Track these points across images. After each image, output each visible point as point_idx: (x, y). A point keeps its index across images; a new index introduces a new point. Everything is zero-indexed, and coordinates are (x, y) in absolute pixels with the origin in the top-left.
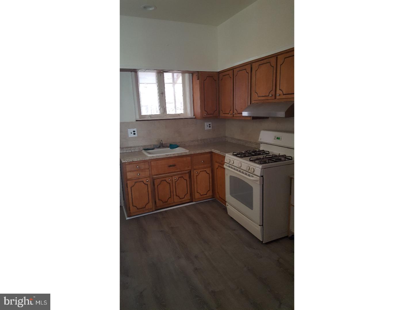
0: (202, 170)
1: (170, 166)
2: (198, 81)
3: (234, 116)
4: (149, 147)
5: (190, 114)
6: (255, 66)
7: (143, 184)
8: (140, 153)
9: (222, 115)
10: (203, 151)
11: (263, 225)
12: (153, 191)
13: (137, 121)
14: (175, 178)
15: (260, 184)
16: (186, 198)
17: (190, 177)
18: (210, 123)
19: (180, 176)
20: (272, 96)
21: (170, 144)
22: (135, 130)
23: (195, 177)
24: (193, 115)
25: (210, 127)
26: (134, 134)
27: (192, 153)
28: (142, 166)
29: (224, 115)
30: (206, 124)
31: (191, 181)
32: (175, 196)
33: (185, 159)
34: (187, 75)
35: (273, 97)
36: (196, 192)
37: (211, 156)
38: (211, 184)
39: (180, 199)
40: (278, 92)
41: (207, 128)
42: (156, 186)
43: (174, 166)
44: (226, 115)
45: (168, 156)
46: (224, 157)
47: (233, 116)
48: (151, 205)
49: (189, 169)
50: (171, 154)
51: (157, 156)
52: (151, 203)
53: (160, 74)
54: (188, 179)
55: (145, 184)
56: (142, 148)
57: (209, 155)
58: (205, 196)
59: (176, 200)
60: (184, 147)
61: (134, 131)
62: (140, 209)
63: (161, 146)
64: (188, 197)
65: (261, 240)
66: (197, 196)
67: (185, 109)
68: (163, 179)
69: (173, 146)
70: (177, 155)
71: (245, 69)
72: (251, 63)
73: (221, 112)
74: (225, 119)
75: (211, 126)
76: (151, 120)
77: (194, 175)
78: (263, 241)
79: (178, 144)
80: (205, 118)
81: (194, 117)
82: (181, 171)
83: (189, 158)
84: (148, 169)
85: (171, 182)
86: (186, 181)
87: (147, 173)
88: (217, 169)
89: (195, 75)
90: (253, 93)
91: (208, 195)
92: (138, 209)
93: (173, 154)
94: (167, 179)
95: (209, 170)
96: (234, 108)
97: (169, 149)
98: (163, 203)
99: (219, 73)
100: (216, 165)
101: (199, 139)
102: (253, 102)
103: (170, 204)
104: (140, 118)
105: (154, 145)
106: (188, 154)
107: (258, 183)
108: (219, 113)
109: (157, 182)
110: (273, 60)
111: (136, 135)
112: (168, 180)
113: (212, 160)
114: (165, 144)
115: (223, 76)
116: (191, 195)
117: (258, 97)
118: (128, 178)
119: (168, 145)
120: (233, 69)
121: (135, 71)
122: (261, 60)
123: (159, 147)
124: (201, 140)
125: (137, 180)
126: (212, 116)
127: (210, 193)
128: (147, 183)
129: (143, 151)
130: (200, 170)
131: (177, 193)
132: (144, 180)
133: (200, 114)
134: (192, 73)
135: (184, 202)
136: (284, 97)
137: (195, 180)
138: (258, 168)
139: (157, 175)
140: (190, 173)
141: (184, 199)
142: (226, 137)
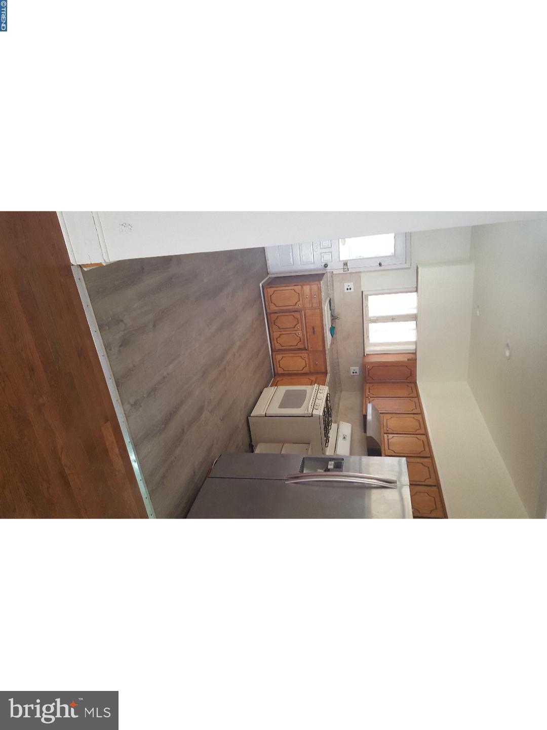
0: (307, 362)
1: (313, 328)
2: (407, 360)
3: (367, 399)
4: (332, 305)
5: (369, 349)
6: (419, 417)
7: (296, 301)
8: (328, 295)
9: (368, 386)
10: (328, 364)
11: (266, 416)
12: (288, 311)
13: (362, 292)
14: (300, 333)
15: (305, 414)
16: (277, 345)
17: (300, 349)
18: (358, 374)
19: (302, 338)
20: (387, 430)
21: (334, 328)
22: (352, 290)
23: (299, 355)
24: (368, 353)
25: (353, 373)
26: (348, 289)
27: (327, 352)
28: (315, 301)
29: (367, 387)
30: (357, 369)
31: (295, 350)
32: (279, 333)
33: (321, 343)
34: (413, 347)
35: (386, 432)
36: (284, 355)
37: (322, 373)
38: (290, 372)
39: (277, 339)
40: (391, 436)
41: (352, 369)
42: (293, 314)
43: (314, 332)
44: (367, 390)
45: (324, 327)
46: (324, 384)
47: (366, 397)
49: (310, 348)
50: (326, 329)
51: (325, 315)
52: (275, 308)
53: (414, 318)
54: (297, 347)
55: (297, 302)
56: (331, 297)
57: (323, 370)
58: (278, 366)
59: (276, 334)
60: (332, 343)
61: (350, 289)
62: (271, 299)
63: (334, 318)
64: (278, 347)
65: (252, 415)
66: (279, 357)
67: (375, 344)
68: (300, 322)
69: (332, 329)
70: (325, 335)
71: (416, 408)
72: (421, 413)
73: (371, 385)
74: (362, 391)
75: (355, 374)
76: (362, 308)
77: (302, 353)
78: (250, 416)
79: (334, 336)
81: (365, 355)
82: (307, 341)
83: (321, 349)
84: (312, 307)
85: (296, 329)
86: (296, 344)
87: (307, 305)
88: (309, 379)
89: (413, 356)
90: (391, 415)
91: (279, 368)
92: (271, 296)
93: (326, 332)
94: (300, 324)
95: (306, 370)
96: (375, 398)
97: (330, 326)
98: (274, 321)
99: (415, 383)
100: (313, 378)
101: (340, 360)
102: (382, 415)
103: (272, 328)
104: (365, 295)
105: (334, 310)
106: (326, 348)
107: (306, 412)
108: (370, 383)
109: (297, 315)
110: (422, 431)
111: (346, 291)
112: (299, 326)
113: (318, 373)
114: (335, 321)
115: (411, 387)
116: (279, 350)
117: (387, 420)
118: (304, 287)
119: (333, 325)
120: (418, 396)
121: (417, 291)
122: (423, 422)
123: (332, 316)
124: (338, 362)
125: (301, 295)
126: (367, 374)
127: (280, 371)
128: (297, 305)
129: (329, 299)
130: (307, 360)
131: (284, 336)
132: (301, 302)
133: (370, 361)
134: (415, 354)
135: (272, 343)
136: (386, 440)
137: (297, 355)
138: (319, 412)
139: (305, 315)
140: (305, 349)
141: (276, 342)
142: (341, 391)
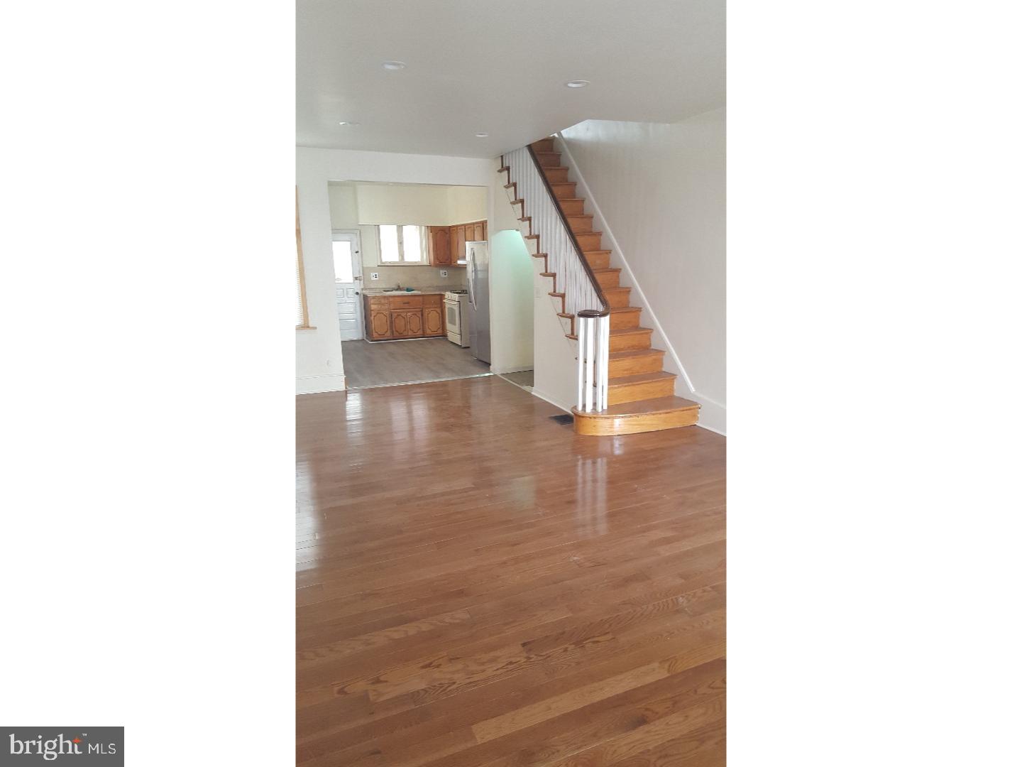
0: (433, 309)
1: (405, 303)
2: (432, 233)
4: (388, 289)
5: (426, 263)
8: (380, 292)
11: (461, 334)
12: (391, 322)
13: (379, 266)
14: (409, 314)
17: (422, 315)
18: (446, 271)
19: (413, 313)
21: (407, 288)
22: (377, 274)
23: (426, 315)
24: (428, 263)
25: (445, 275)
26: (376, 277)
27: (423, 293)
28: (383, 301)
30: (442, 272)
31: (422, 319)
32: (409, 330)
33: (417, 298)
34: (423, 228)
36: (427, 328)
38: (441, 323)
39: (414, 333)
41: (442, 275)
42: (393, 319)
43: (408, 303)
45: (405, 295)
46: (444, 295)
48: (389, 334)
49: (420, 307)
50: (407, 294)
51: (395, 294)
52: (389, 332)
53: (400, 227)
54: (420, 317)
55: (384, 315)
56: (382, 290)
57: (438, 297)
58: (436, 332)
59: (411, 333)
62: (381, 336)
63: (399, 289)
64: (420, 332)
65: (461, 345)
66: (429, 332)
67: (422, 257)
68: (400, 314)
69: (409, 290)
70: (412, 295)
72: (474, 224)
76: (392, 266)
77: (425, 313)
79: (413, 288)
80: (436, 266)
81: (430, 265)
82: (415, 309)
83: (421, 298)
84: (388, 304)
85: (405, 317)
86: (418, 318)
87: (386, 307)
89: (430, 229)
92: (379, 336)
93: (410, 294)
95: (439, 310)
97: (405, 291)
98: (399, 334)
100: (441, 303)
101: (435, 285)
103: (406, 336)
104: (381, 264)
105: (392, 288)
106: (421, 294)
107: (457, 306)
108: (451, 262)
109: (394, 316)
111: (377, 279)
112: (403, 315)
114: (402, 287)
116: (423, 332)
118: (372, 309)
119: (405, 289)
120: (465, 225)
121: (378, 226)
123: (396, 290)
124: (436, 287)
125: (379, 312)
126: (445, 264)
127: (440, 330)
128: (386, 315)
129: (383, 292)
130: (430, 309)
131: (411, 327)
132: (384, 312)
133: (434, 261)
134: (428, 227)
135: (418, 336)
137: (426, 317)
138: (457, 297)
139: (394, 310)
140: (422, 311)
141: (417, 334)
